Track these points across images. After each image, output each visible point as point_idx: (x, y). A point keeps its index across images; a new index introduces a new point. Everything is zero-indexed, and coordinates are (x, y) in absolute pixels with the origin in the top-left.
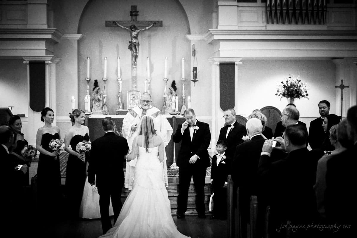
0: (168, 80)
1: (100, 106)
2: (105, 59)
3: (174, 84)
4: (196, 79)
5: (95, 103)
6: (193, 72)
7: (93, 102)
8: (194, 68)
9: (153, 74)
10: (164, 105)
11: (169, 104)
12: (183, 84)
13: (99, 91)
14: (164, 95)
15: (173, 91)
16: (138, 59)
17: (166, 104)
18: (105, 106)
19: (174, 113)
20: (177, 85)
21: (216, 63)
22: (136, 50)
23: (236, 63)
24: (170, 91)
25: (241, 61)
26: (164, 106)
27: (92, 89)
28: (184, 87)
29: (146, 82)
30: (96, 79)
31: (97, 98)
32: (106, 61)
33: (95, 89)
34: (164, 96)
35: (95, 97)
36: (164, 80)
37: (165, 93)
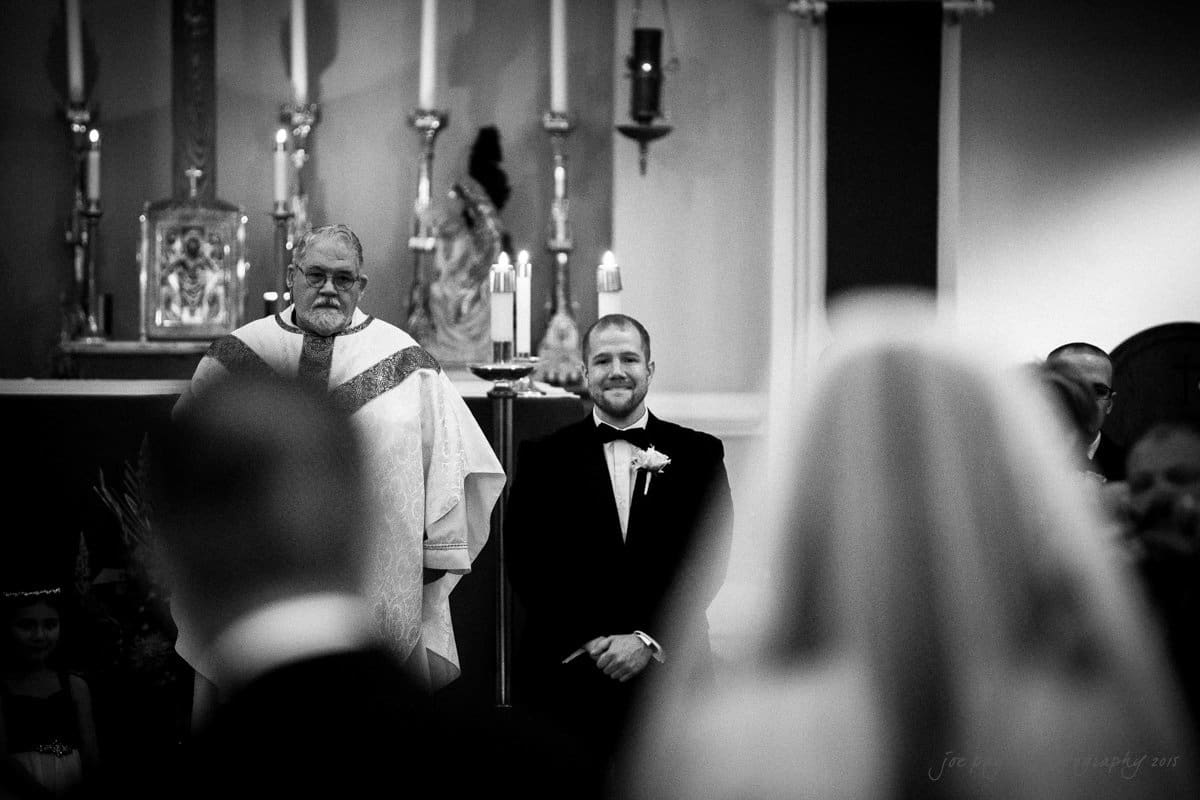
0: (444, 122)
3: (485, 156)
4: (657, 123)
6: (634, 64)
8: (640, 34)
9: (330, 80)
10: (411, 310)
11: (451, 307)
12: (558, 158)
14: (416, 234)
15: (485, 209)
19: (502, 365)
20: (515, 165)
21: (804, 5)
23: (947, 6)
24: (458, 207)
28: (559, 173)
29: (282, 136)
34: (414, 242)
36: (411, 122)
37: (425, 219)
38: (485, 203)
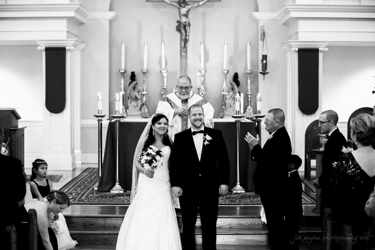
0: (228, 72)
1: (137, 106)
2: (145, 44)
3: (236, 77)
4: (266, 71)
5: (131, 103)
6: (262, 61)
7: (129, 101)
8: (263, 56)
9: (208, 65)
10: (222, 105)
11: (229, 105)
12: (249, 78)
13: (136, 86)
14: (223, 92)
15: (236, 87)
16: (189, 45)
17: (225, 104)
18: (145, 106)
19: (238, 115)
20: (240, 79)
21: (293, 49)
22: (186, 32)
23: (320, 49)
24: (231, 87)
25: (327, 47)
26: (223, 107)
27: (128, 83)
28: (249, 81)
29: (199, 74)
30: (132, 71)
31: (133, 96)
32: (146, 47)
33: (132, 84)
34: (223, 93)
35: (131, 94)
36: (222, 72)
37: (225, 89)
38: (235, 86)
